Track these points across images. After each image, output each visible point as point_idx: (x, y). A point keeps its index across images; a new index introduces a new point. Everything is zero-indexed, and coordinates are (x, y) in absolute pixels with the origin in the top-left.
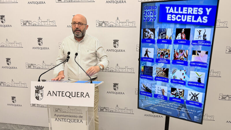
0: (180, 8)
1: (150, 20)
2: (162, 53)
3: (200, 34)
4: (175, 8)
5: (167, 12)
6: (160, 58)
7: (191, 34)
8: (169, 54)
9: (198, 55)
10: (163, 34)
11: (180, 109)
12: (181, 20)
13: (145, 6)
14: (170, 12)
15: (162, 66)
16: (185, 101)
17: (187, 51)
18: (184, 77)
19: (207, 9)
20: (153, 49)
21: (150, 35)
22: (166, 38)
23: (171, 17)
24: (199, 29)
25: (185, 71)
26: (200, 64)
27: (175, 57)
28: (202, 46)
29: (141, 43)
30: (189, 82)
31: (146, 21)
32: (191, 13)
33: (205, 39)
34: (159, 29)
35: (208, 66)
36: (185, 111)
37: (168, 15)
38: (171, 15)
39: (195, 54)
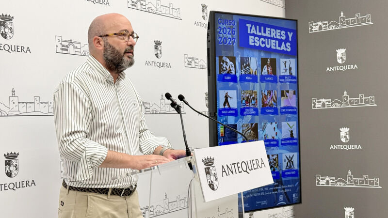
0: (262, 28)
1: (228, 42)
2: (248, 98)
3: (285, 67)
4: (258, 27)
5: (249, 32)
6: (245, 106)
7: (277, 66)
8: (257, 99)
9: (287, 96)
10: (247, 66)
11: (277, 190)
12: (265, 46)
13: (219, 19)
14: (251, 33)
15: (249, 121)
16: (281, 172)
17: (276, 91)
18: (276, 133)
19: (288, 33)
20: (236, 91)
21: (229, 67)
22: (250, 73)
23: (254, 39)
24: (284, 60)
25: (276, 123)
26: (290, 110)
27: (263, 102)
28: (288, 83)
29: (217, 82)
30: (282, 140)
31: (221, 43)
32: (275, 37)
33: (291, 74)
34: (241, 57)
35: (297, 112)
36: (282, 191)
37: (251, 37)
38: (253, 37)
39: (284, 96)
